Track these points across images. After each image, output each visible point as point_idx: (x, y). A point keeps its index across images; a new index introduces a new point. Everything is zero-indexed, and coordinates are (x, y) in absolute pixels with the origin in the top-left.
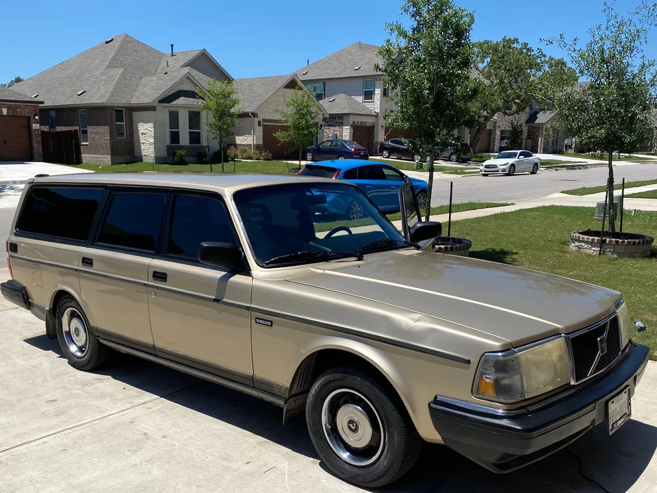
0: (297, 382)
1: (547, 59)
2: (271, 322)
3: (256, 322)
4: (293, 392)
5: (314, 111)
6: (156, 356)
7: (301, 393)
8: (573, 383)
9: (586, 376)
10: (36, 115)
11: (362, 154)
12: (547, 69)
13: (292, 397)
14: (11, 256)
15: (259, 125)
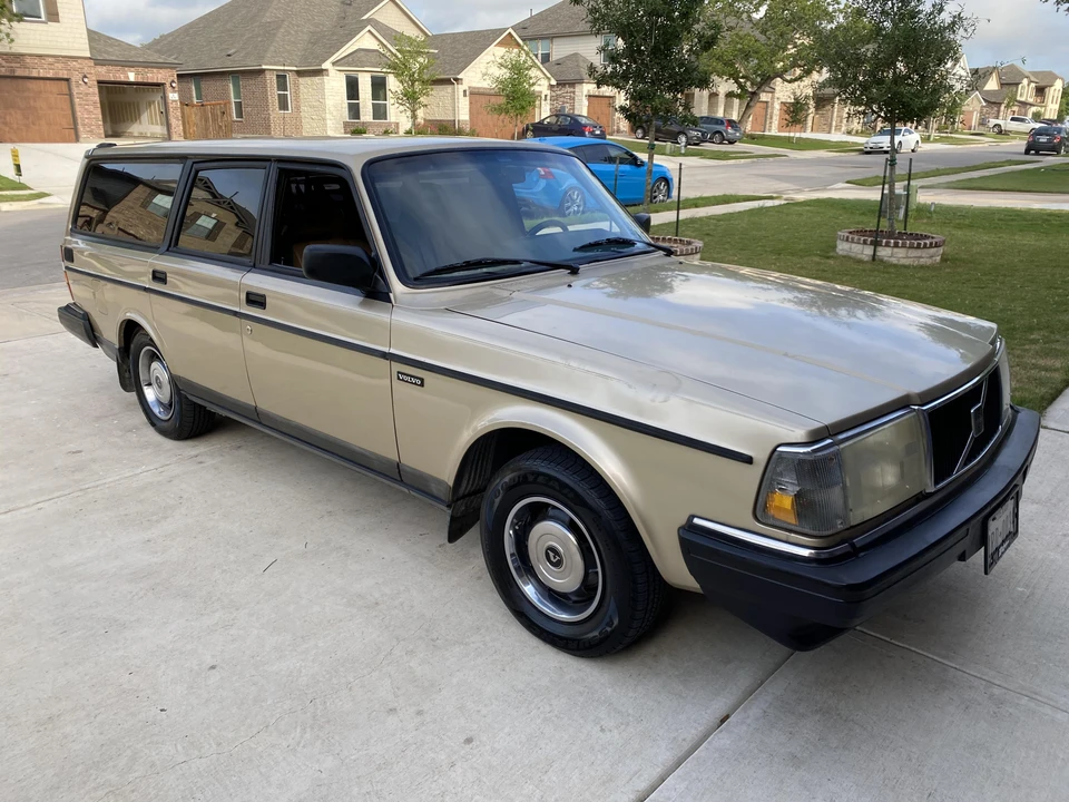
0: (467, 476)
1: (842, 7)
2: (422, 380)
3: (399, 378)
4: (462, 491)
5: (533, 75)
6: (260, 423)
7: (475, 493)
8: (931, 489)
9: (950, 475)
10: (173, 81)
11: (598, 132)
12: (841, 20)
13: (458, 500)
14: (66, 268)
15: (465, 95)
